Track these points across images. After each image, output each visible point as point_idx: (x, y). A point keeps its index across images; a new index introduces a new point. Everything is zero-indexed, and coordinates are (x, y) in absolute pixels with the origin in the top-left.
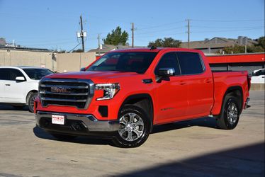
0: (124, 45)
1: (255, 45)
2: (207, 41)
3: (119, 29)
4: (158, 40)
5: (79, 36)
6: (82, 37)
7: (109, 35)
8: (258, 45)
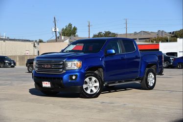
0: (75, 36)
1: (172, 37)
2: (135, 33)
3: (70, 25)
4: (100, 33)
5: (53, 30)
6: (56, 32)
7: (63, 29)
8: (174, 37)
